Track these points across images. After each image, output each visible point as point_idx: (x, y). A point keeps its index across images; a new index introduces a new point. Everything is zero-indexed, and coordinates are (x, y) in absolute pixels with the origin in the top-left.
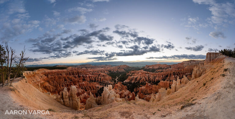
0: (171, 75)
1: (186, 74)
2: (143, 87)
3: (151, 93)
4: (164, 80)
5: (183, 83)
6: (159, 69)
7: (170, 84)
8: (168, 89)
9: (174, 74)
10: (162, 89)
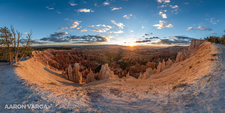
0: (157, 57)
1: (171, 57)
2: (133, 67)
3: (140, 72)
4: (151, 62)
5: (168, 65)
6: (147, 52)
7: (156, 65)
8: (155, 69)
9: (160, 57)
10: (149, 68)
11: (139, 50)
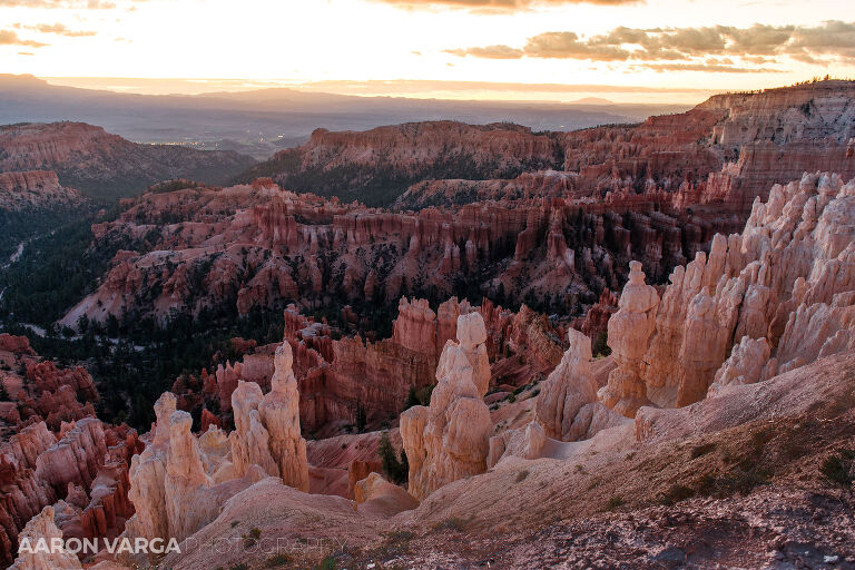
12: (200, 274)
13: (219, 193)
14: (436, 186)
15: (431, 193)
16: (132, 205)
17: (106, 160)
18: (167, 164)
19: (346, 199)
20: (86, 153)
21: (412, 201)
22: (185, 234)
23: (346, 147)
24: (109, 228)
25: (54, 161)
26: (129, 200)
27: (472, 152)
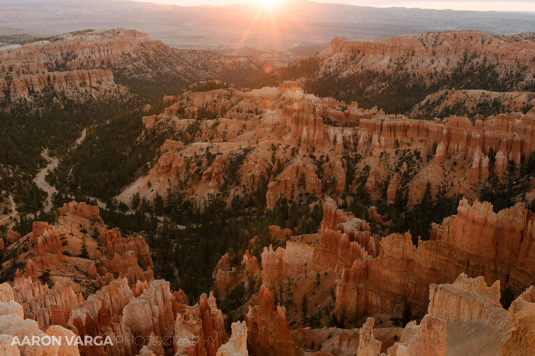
2: (296, 252)
4: (501, 201)
10: (463, 283)
11: (357, 51)
12: (235, 165)
13: (249, 94)
14: (456, 95)
15: (450, 103)
16: (174, 101)
17: (149, 62)
18: (197, 67)
19: (365, 105)
20: (134, 56)
21: (429, 110)
22: (220, 128)
23: (364, 55)
24: (156, 120)
25: (109, 62)
26: (172, 98)
27: (495, 63)
